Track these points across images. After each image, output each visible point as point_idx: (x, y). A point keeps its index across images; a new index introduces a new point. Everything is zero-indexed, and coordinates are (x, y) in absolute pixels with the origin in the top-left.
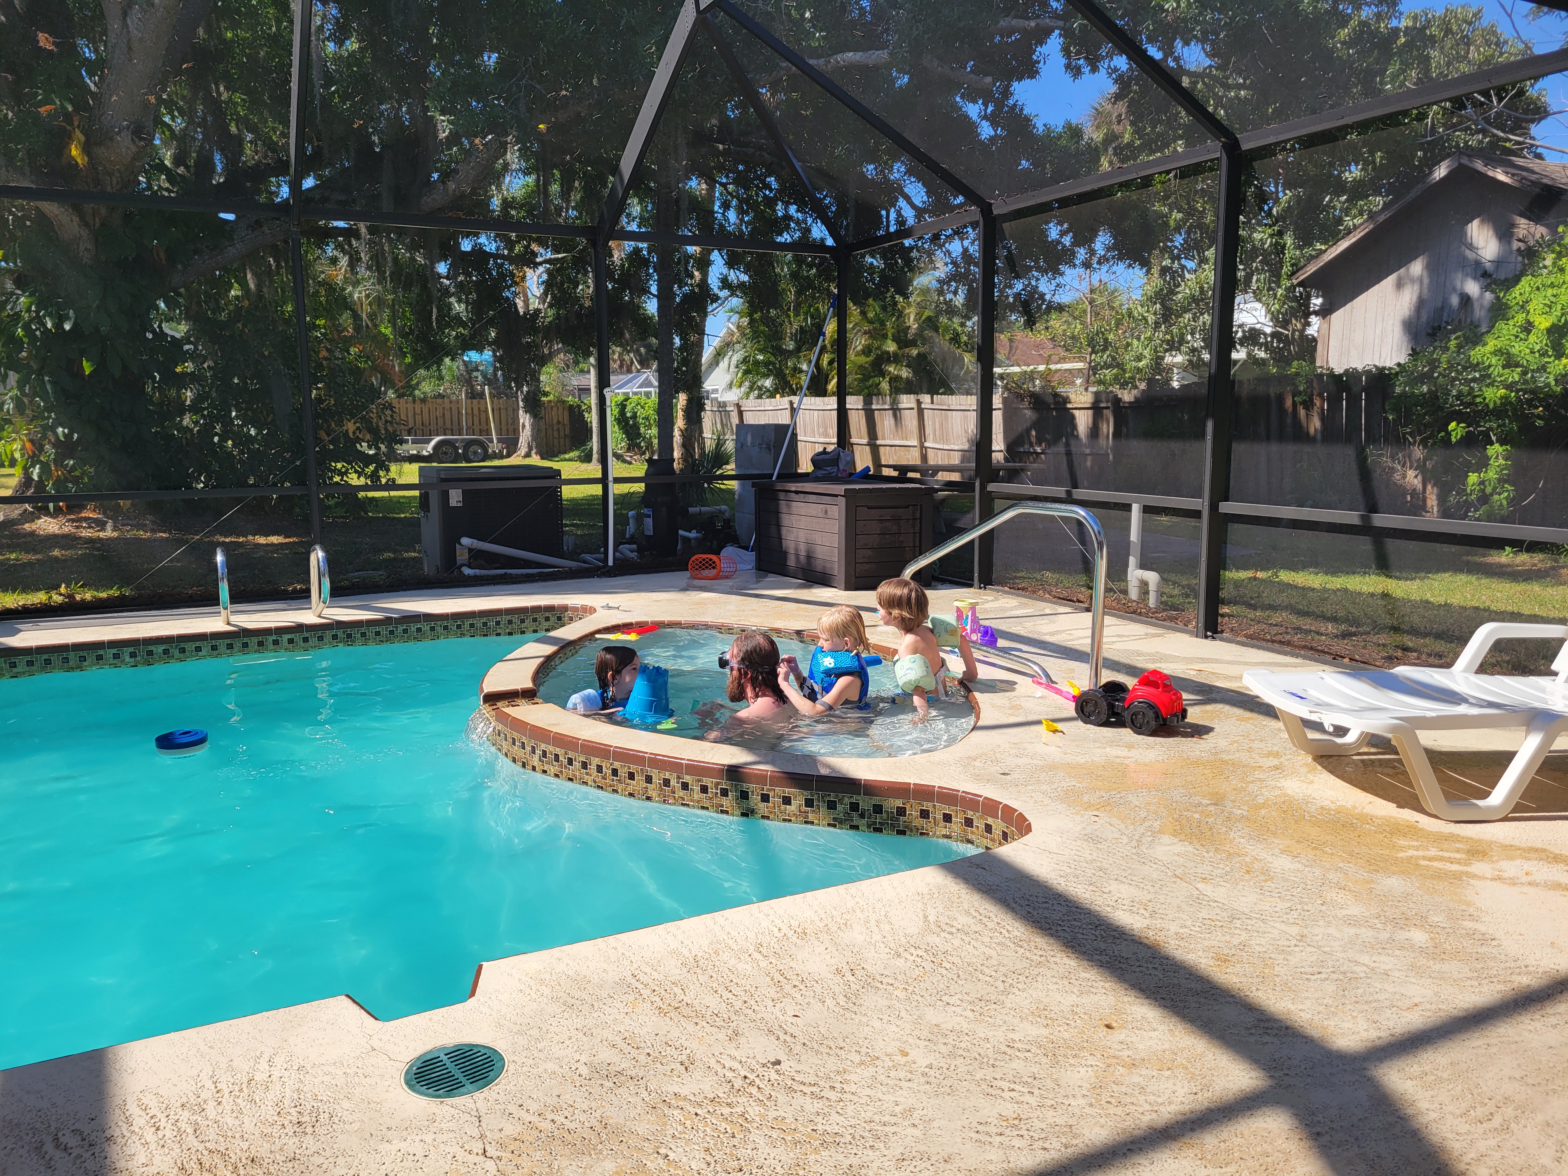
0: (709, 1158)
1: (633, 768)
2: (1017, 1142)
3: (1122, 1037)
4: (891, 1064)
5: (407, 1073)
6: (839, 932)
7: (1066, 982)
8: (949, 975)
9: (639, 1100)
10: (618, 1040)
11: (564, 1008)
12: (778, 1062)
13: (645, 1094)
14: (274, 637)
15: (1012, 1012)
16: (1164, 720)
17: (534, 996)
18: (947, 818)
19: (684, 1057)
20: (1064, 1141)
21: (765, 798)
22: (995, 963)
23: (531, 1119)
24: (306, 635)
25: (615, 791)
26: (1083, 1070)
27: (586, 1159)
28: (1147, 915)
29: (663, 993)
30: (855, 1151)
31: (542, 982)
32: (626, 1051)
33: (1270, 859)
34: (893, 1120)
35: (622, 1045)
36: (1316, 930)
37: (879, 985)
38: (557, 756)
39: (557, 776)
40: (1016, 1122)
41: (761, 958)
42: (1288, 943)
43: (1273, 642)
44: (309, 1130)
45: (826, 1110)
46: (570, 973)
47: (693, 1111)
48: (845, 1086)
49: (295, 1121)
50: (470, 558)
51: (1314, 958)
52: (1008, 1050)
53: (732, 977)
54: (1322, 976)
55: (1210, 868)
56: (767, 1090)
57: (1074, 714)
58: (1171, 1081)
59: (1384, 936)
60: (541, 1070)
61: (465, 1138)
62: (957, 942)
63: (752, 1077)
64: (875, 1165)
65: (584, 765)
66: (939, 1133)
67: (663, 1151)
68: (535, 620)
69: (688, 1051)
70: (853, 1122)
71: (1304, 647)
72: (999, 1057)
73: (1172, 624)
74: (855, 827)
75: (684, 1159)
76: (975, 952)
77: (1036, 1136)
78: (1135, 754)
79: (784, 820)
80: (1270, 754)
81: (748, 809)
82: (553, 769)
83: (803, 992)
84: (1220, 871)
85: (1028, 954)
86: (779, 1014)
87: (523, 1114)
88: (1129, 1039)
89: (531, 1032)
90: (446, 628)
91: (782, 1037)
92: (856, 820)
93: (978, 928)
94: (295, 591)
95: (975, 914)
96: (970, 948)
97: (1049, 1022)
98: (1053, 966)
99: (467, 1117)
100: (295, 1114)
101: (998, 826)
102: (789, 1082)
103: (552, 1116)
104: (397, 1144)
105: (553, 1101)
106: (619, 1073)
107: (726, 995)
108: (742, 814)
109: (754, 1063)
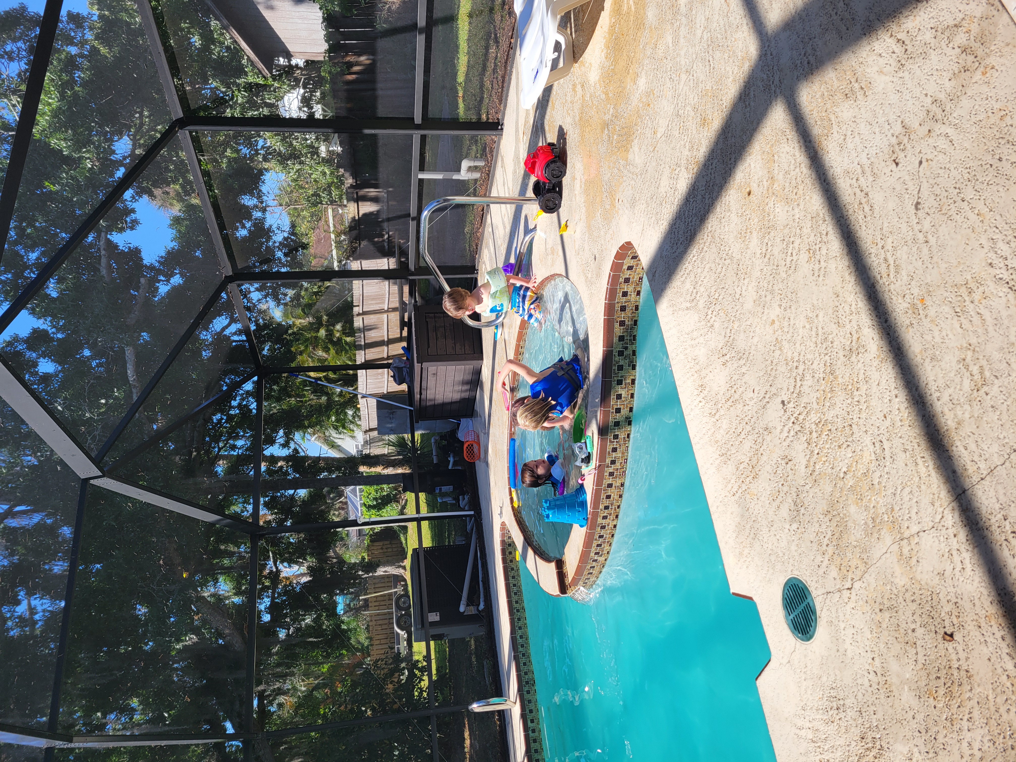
0: (845, 446)
1: (603, 496)
2: (824, 251)
3: (755, 185)
4: (780, 331)
5: (802, 640)
6: (700, 364)
7: (723, 220)
8: (723, 294)
9: (811, 491)
10: (775, 504)
11: (756, 540)
12: (783, 402)
13: (807, 487)
14: (530, 732)
15: (744, 254)
16: (556, 157)
17: (750, 559)
18: (625, 294)
19: (783, 462)
20: (821, 222)
21: (618, 411)
22: (714, 265)
23: (826, 559)
24: (527, 711)
25: (619, 507)
26: (777, 210)
27: (850, 524)
28: (679, 169)
29: (743, 476)
30: (835, 353)
31: (741, 554)
32: (781, 499)
33: (640, 91)
34: (814, 329)
35: (777, 502)
36: (683, 63)
37: (731, 338)
38: (598, 546)
39: (610, 545)
40: (811, 252)
41: (718, 413)
42: (692, 81)
43: (503, 87)
44: (841, 702)
45: (811, 372)
46: (734, 535)
47: (816, 456)
48: (795, 360)
49: (836, 712)
50: (473, 605)
51: (700, 65)
52: (768, 256)
53: (731, 432)
54: (711, 59)
55: (647, 129)
56: (800, 409)
57: (555, 214)
58: (781, 155)
59: (684, 20)
60: (796, 554)
61: (841, 601)
62: (702, 289)
63: (793, 419)
64: (843, 341)
65: (603, 527)
66: (821, 300)
67: (842, 475)
68: (511, 561)
69: (779, 459)
70: (817, 355)
71: (505, 67)
72: (772, 263)
73: (495, 150)
74: (634, 353)
75: (846, 461)
76: (708, 278)
77: (819, 239)
78: (578, 176)
79: (632, 397)
80: (574, 90)
81: (626, 421)
82: (607, 548)
83: (738, 386)
84: (649, 122)
85: (707, 244)
86: (753, 402)
87: (824, 565)
88: (756, 181)
89: (773, 560)
90: (519, 619)
91: (767, 400)
92: (629, 352)
93: (692, 275)
94: (499, 720)
95: (684, 278)
96: (706, 281)
97: (749, 231)
98: (713, 229)
99: (828, 601)
100: (832, 712)
101: (628, 262)
102: (795, 395)
103: (824, 546)
104: (847, 645)
105: (815, 546)
106: (795, 504)
107: (743, 436)
108: (630, 424)
109: (784, 418)
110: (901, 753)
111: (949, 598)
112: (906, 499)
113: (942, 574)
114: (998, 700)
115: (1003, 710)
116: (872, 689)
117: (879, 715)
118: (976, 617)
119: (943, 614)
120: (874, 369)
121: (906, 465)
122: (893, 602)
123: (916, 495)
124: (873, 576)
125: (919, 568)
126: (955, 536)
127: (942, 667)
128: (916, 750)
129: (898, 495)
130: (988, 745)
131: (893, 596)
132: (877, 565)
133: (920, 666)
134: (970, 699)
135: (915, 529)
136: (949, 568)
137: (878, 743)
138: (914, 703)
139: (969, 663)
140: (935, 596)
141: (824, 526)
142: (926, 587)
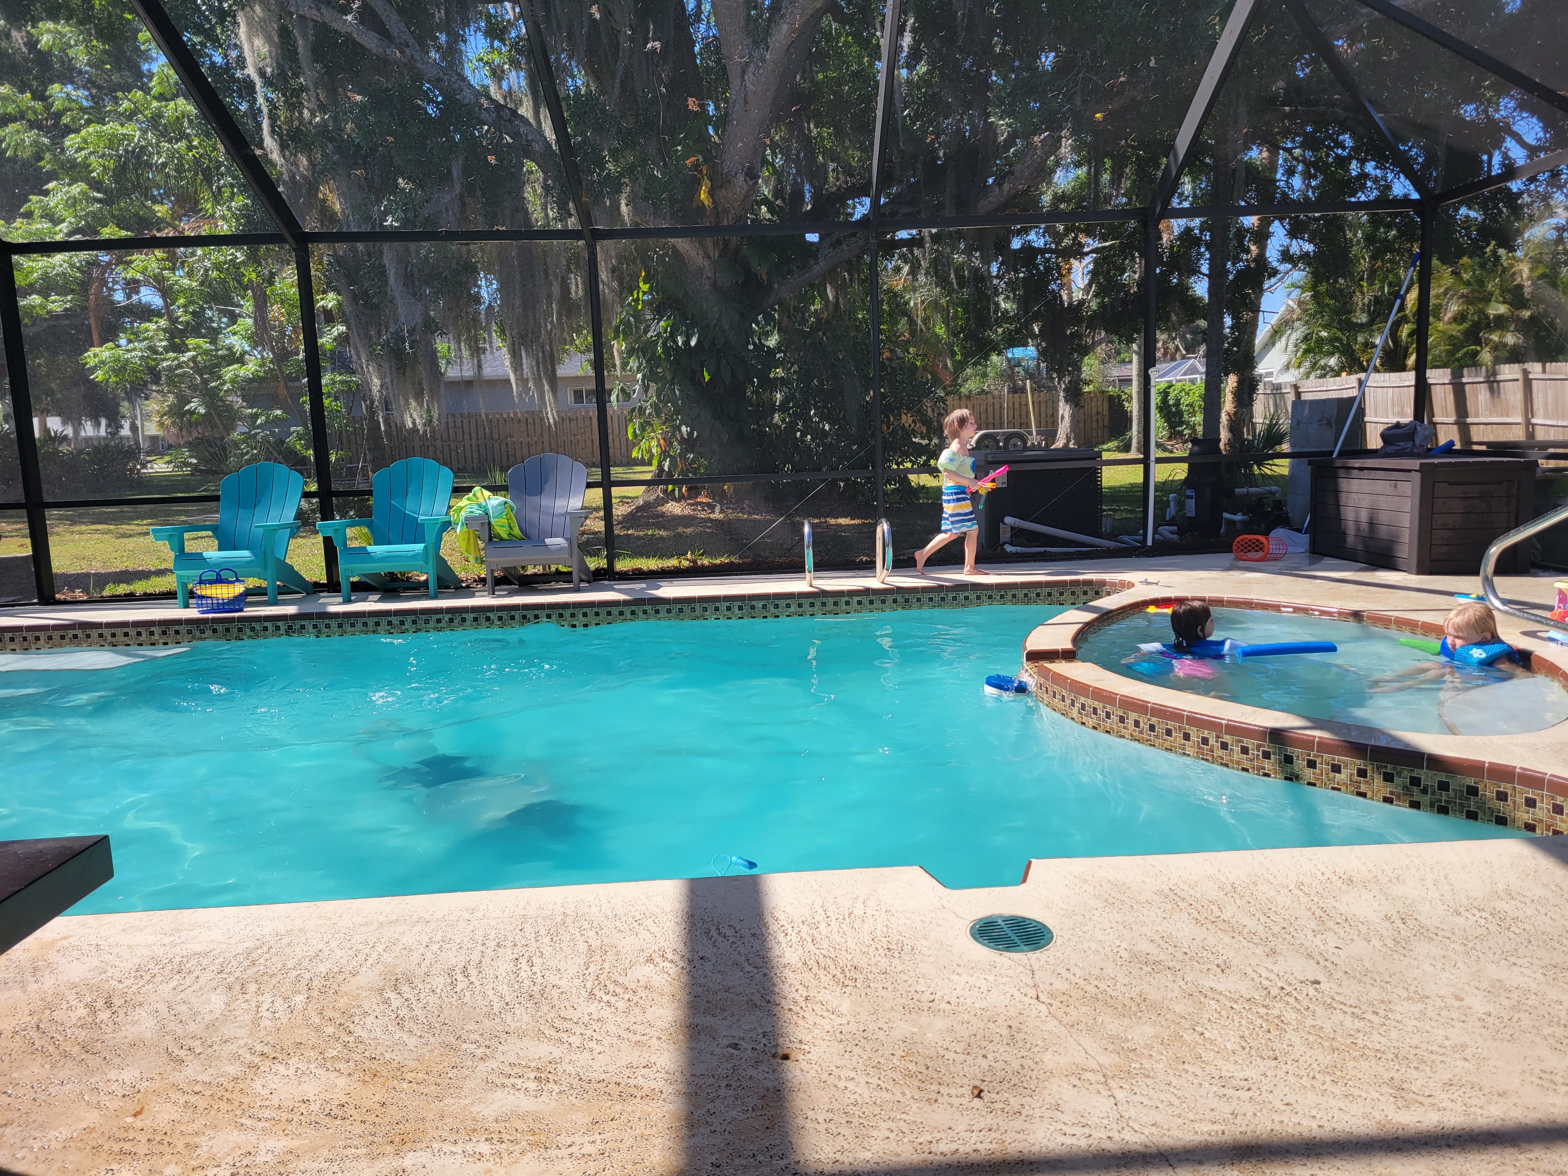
0: (1243, 1044)
1: (1171, 725)
4: (1442, 1005)
5: (972, 928)
9: (1176, 986)
10: (1156, 937)
11: (1105, 904)
12: (1318, 983)
13: (1181, 983)
17: (1078, 890)
18: (1531, 803)
19: (1220, 962)
21: (1312, 764)
23: (1078, 981)
24: (872, 598)
25: (1152, 745)
27: (1127, 1022)
29: (1200, 908)
30: (1397, 1067)
31: (1085, 881)
32: (1164, 947)
34: (1442, 1051)
35: (1159, 941)
37: (1434, 936)
38: (1095, 710)
39: (1094, 728)
41: (1302, 894)
44: (896, 955)
45: (1367, 1030)
46: (1111, 879)
47: (1228, 1004)
48: (1389, 1014)
49: (886, 947)
50: (1012, 536)
53: (1270, 906)
56: (1306, 1002)
60: (1085, 946)
61: (1021, 984)
63: (1288, 988)
64: (1419, 1083)
65: (1122, 720)
66: (1494, 1070)
67: (1199, 1029)
69: (1225, 957)
70: (1396, 1044)
74: (1415, 805)
75: (1219, 1040)
79: (1333, 788)
81: (1292, 774)
82: (1091, 722)
83: (1347, 929)
86: (1319, 943)
87: (1070, 976)
89: (1076, 917)
90: (990, 595)
91: (1322, 962)
92: (1417, 796)
94: (862, 562)
96: (1547, 919)
99: (1022, 969)
100: (885, 942)
102: (1329, 1001)
103: (1096, 983)
104: (965, 978)
105: (1098, 972)
106: (1159, 963)
107: (1263, 919)
108: (1286, 778)
109: (1292, 978)
110: (840, 1005)
111: (1027, 1107)
112: (1162, 1096)
113: (1057, 1107)
114: (902, 1123)
115: (890, 1124)
116: (913, 993)
117: (881, 992)
118: (1002, 1129)
119: (1006, 1095)
120: (1368, 1110)
121: (1213, 1110)
122: (1021, 1044)
123: (1168, 1109)
124: (1055, 1030)
125: (1065, 1085)
126: (1109, 1137)
127: (940, 1075)
128: (844, 1021)
129: (1167, 1088)
130: (852, 1097)
131: (1028, 1046)
132: (1071, 1040)
133: (942, 1052)
134: (904, 1094)
135: (1120, 1095)
136: (1065, 1118)
137: (850, 983)
138: (898, 1034)
139: (946, 1105)
140: (1029, 1092)
141: (1124, 989)
142: (1040, 1085)
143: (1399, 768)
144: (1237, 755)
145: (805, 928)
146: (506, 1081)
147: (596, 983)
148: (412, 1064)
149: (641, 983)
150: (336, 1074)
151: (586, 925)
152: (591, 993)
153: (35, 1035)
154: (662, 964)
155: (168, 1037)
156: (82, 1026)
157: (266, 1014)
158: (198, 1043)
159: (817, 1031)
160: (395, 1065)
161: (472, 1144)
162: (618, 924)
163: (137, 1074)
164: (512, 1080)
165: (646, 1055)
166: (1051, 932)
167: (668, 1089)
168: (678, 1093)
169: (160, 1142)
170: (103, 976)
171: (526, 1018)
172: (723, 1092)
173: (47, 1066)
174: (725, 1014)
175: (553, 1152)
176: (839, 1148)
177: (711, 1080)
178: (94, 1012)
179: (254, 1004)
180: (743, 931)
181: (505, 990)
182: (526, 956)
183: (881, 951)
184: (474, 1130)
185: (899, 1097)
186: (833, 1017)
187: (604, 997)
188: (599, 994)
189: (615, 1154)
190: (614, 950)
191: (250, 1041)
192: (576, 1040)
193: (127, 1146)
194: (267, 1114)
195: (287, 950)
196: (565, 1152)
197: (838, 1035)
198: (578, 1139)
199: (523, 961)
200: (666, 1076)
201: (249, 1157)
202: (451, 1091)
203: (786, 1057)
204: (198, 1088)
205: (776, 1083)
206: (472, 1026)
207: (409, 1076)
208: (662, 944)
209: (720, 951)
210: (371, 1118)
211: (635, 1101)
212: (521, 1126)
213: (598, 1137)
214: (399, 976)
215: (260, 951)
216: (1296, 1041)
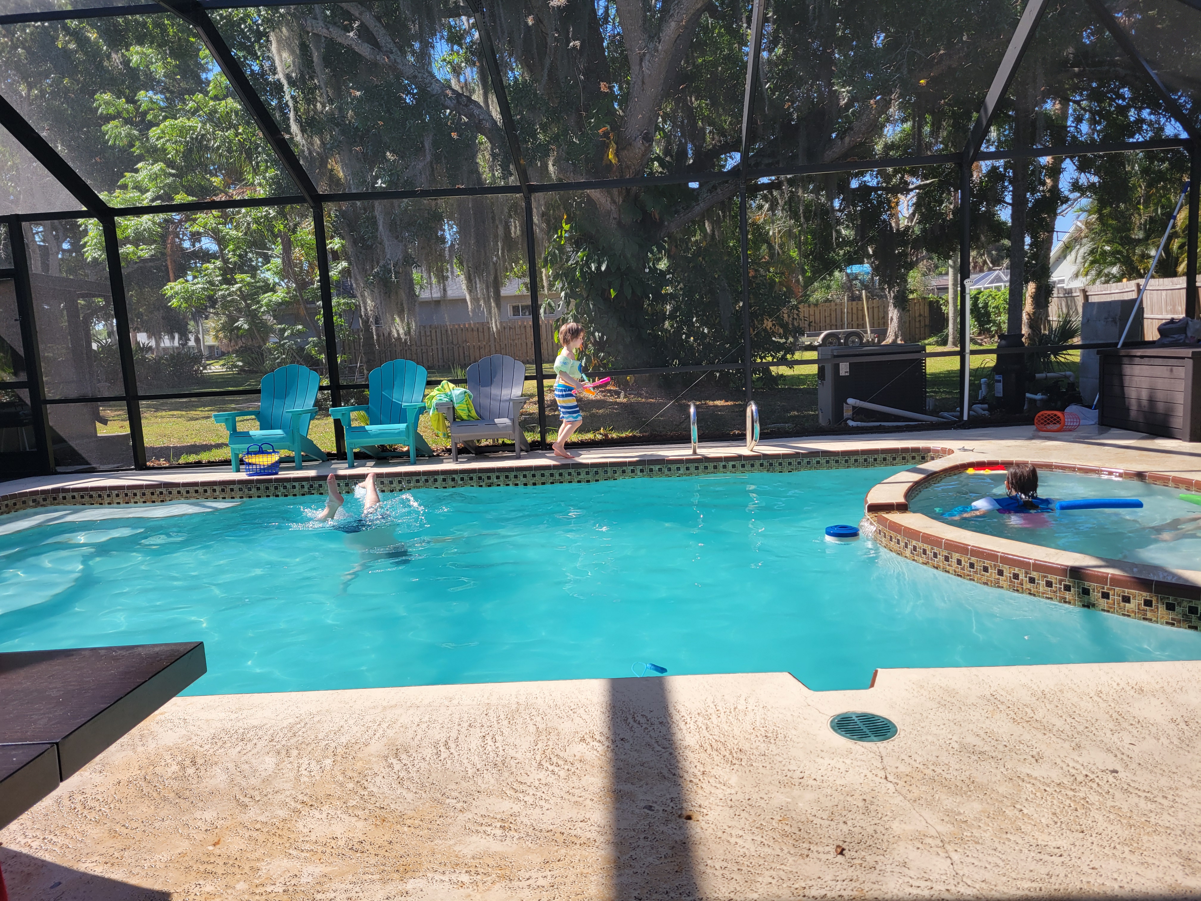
0: (1055, 819)
1: (987, 563)
5: (832, 722)
6: (1174, 694)
9: (998, 772)
10: (982, 733)
11: (939, 705)
12: (1117, 772)
13: (1003, 769)
14: (724, 463)
17: (916, 694)
19: (1034, 753)
21: (1105, 596)
23: (918, 766)
24: (743, 462)
25: (972, 580)
27: (959, 799)
29: (1016, 710)
30: (1184, 841)
31: (922, 687)
32: (987, 740)
35: (983, 735)
38: (924, 550)
39: (924, 564)
41: (1101, 701)
44: (772, 741)
45: (1159, 811)
46: (943, 685)
47: (1042, 788)
48: (1177, 799)
49: (763, 735)
50: (853, 414)
53: (1074, 709)
56: (1106, 787)
60: (924, 738)
61: (873, 767)
63: (1092, 776)
65: (947, 558)
67: (1018, 806)
68: (904, 457)
69: (1038, 750)
70: (1183, 823)
75: (1035, 815)
79: (1124, 615)
81: (1089, 602)
82: (921, 559)
83: (1139, 730)
86: (1116, 740)
87: (912, 762)
89: (916, 715)
90: (837, 461)
91: (1119, 756)
92: (1195, 622)
94: (734, 434)
99: (873, 755)
100: (763, 731)
103: (933, 767)
104: (828, 760)
105: (934, 759)
106: (984, 753)
107: (1069, 720)
108: (1084, 606)
109: (1094, 767)
110: (730, 779)
111: (880, 864)
112: (990, 859)
113: (905, 864)
114: (781, 872)
115: (772, 872)
116: (786, 771)
117: (761, 770)
119: (863, 853)
120: (1161, 875)
121: (1031, 871)
122: (874, 814)
123: (994, 869)
124: (901, 804)
125: (911, 847)
126: (947, 890)
127: (810, 836)
128: (733, 791)
129: (994, 852)
130: (741, 850)
131: (880, 815)
132: (914, 812)
133: (811, 818)
134: (782, 850)
135: (955, 857)
136: (912, 873)
137: (736, 762)
138: (776, 803)
139: (815, 860)
140: (882, 852)
141: (955, 773)
142: (890, 847)
143: (1179, 599)
144: (1042, 587)
145: (700, 719)
146: (479, 828)
147: (543, 756)
148: (410, 813)
149: (577, 758)
150: (356, 819)
151: (534, 713)
152: (540, 764)
153: (143, 784)
154: (592, 743)
155: (236, 788)
156: (175, 779)
157: (304, 772)
158: (257, 792)
159: (712, 799)
160: (398, 813)
161: (456, 875)
162: (558, 712)
163: (215, 815)
164: (484, 828)
165: (583, 812)
166: (895, 727)
167: (600, 839)
168: (608, 842)
169: (233, 865)
170: (189, 742)
171: (492, 781)
172: (642, 842)
173: (152, 807)
174: (642, 783)
175: (516, 883)
176: (733, 889)
177: (633, 833)
178: (184, 768)
179: (296, 765)
180: (652, 720)
181: (476, 759)
182: (491, 734)
183: (760, 738)
184: (457, 865)
185: (778, 852)
186: (724, 788)
187: (549, 767)
188: (546, 765)
189: (562, 887)
190: (556, 732)
191: (294, 792)
192: (530, 799)
193: (210, 867)
194: (307, 846)
195: (318, 725)
196: (524, 884)
197: (729, 802)
198: (534, 874)
199: (489, 738)
200: (598, 829)
201: (296, 879)
202: (439, 834)
203: (689, 818)
204: (258, 826)
205: (682, 837)
206: (453, 786)
207: (409, 822)
208: (592, 728)
209: (636, 735)
210: (382, 852)
211: (575, 847)
212: (492, 862)
213: (549, 873)
214: (399, 747)
215: (298, 726)
216: (1100, 819)
